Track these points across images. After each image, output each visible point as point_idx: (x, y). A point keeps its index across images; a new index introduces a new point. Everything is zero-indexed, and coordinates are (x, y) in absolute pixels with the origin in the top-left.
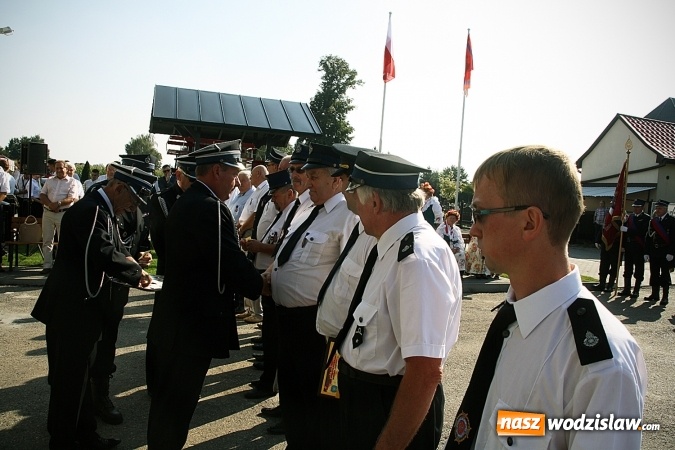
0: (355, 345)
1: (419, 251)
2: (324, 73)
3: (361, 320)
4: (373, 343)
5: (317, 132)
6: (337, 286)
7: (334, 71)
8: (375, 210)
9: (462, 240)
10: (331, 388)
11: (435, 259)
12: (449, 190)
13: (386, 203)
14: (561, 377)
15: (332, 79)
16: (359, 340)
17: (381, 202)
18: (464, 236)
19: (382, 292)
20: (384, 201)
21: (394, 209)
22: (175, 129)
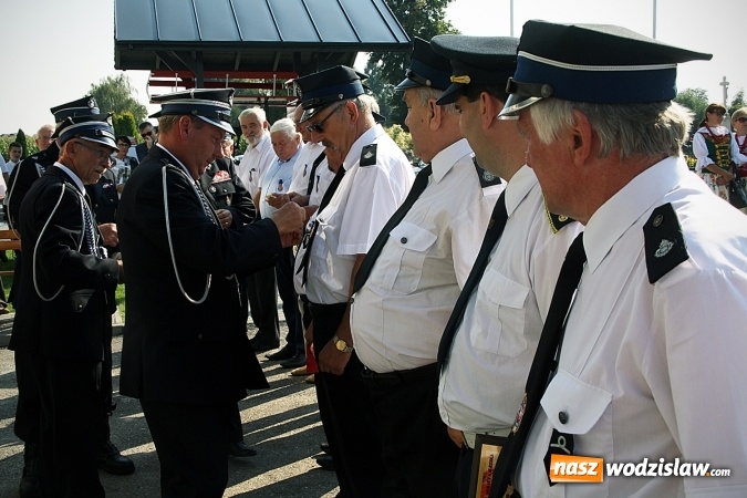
5: (402, 40)
6: (476, 330)
8: (579, 155)
13: (606, 139)
17: (594, 136)
20: (601, 133)
21: (626, 151)
22: (158, 59)
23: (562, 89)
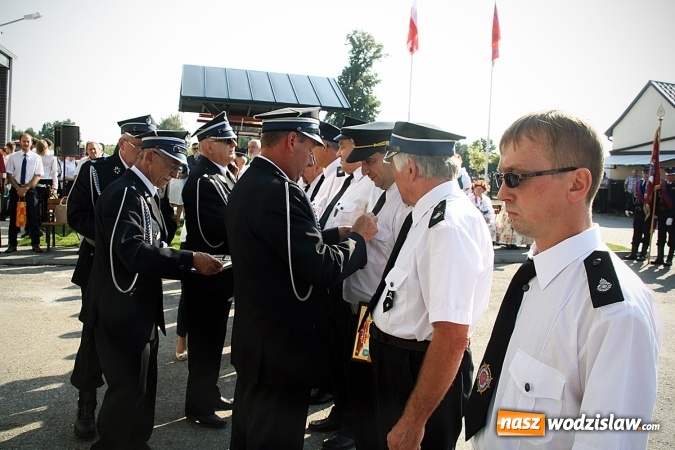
0: (386, 309)
1: (450, 218)
2: (351, 47)
3: (392, 285)
4: (402, 306)
5: (346, 106)
7: (361, 45)
8: (412, 176)
9: (492, 210)
10: (362, 352)
11: (466, 227)
12: (478, 162)
13: (421, 169)
14: (575, 321)
15: (359, 53)
16: (389, 305)
17: (417, 168)
18: (494, 207)
19: (412, 258)
20: (420, 167)
21: (429, 175)
22: (204, 107)
23: (405, 148)
